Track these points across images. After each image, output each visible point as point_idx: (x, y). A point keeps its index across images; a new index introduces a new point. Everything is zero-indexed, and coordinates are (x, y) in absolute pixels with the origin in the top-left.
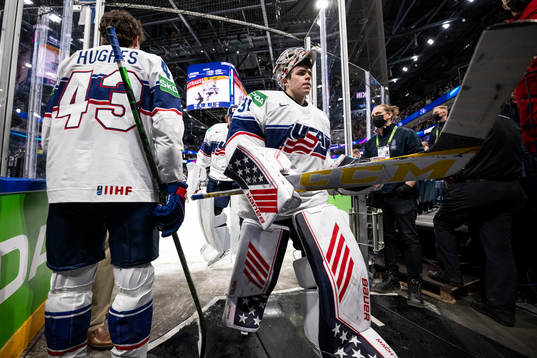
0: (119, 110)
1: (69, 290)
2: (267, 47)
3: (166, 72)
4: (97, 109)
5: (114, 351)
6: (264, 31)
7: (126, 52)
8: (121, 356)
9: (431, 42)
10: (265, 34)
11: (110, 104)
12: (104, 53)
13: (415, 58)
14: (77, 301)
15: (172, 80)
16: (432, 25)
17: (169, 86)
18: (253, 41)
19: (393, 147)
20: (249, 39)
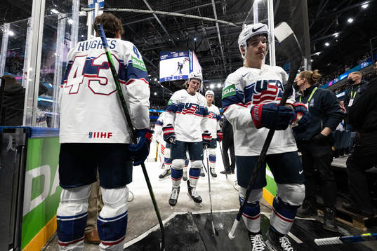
0: (103, 81)
1: (72, 201)
2: (216, 34)
3: (137, 54)
4: (90, 80)
5: (101, 245)
6: (214, 23)
7: (109, 40)
8: (105, 249)
9: (350, 20)
10: (215, 25)
11: (98, 77)
12: (95, 43)
13: (336, 35)
14: (77, 210)
15: (141, 59)
16: (352, 7)
17: (139, 64)
18: (206, 30)
19: (312, 105)
20: (203, 29)
